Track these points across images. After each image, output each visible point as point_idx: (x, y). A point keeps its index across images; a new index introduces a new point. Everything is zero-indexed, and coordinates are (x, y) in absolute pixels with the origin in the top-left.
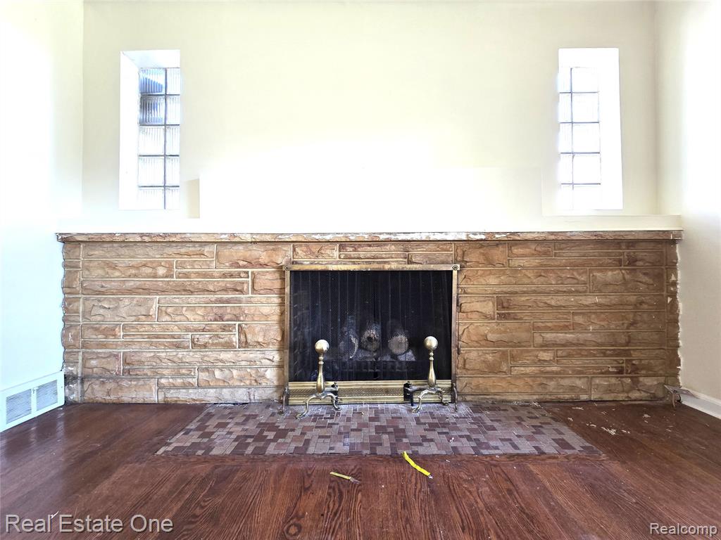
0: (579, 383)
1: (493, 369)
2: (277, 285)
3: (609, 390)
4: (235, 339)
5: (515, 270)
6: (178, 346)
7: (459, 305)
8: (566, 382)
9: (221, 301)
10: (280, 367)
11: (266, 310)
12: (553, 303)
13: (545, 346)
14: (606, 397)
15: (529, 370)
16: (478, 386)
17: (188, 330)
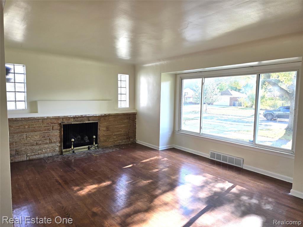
0: (120, 141)
1: (105, 141)
2: (59, 128)
3: (125, 142)
4: (48, 142)
5: (110, 121)
6: (33, 145)
7: (99, 129)
8: (118, 142)
9: (44, 133)
10: (60, 146)
11: (56, 134)
12: (116, 127)
13: (115, 135)
14: (125, 143)
15: (111, 140)
16: (102, 145)
17: (35, 141)
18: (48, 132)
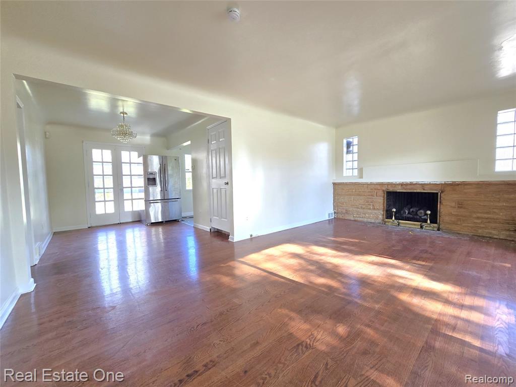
0: (494, 232)
2: (383, 195)
3: (510, 236)
4: (372, 207)
5: (466, 193)
7: (441, 203)
8: (487, 231)
9: (368, 198)
10: (383, 215)
11: (380, 201)
12: (482, 204)
14: (509, 239)
15: (469, 225)
16: (448, 228)
17: (360, 204)
18: (372, 198)
